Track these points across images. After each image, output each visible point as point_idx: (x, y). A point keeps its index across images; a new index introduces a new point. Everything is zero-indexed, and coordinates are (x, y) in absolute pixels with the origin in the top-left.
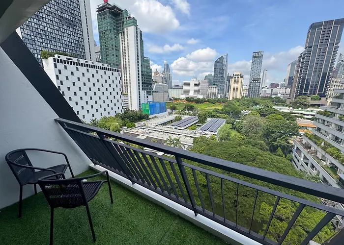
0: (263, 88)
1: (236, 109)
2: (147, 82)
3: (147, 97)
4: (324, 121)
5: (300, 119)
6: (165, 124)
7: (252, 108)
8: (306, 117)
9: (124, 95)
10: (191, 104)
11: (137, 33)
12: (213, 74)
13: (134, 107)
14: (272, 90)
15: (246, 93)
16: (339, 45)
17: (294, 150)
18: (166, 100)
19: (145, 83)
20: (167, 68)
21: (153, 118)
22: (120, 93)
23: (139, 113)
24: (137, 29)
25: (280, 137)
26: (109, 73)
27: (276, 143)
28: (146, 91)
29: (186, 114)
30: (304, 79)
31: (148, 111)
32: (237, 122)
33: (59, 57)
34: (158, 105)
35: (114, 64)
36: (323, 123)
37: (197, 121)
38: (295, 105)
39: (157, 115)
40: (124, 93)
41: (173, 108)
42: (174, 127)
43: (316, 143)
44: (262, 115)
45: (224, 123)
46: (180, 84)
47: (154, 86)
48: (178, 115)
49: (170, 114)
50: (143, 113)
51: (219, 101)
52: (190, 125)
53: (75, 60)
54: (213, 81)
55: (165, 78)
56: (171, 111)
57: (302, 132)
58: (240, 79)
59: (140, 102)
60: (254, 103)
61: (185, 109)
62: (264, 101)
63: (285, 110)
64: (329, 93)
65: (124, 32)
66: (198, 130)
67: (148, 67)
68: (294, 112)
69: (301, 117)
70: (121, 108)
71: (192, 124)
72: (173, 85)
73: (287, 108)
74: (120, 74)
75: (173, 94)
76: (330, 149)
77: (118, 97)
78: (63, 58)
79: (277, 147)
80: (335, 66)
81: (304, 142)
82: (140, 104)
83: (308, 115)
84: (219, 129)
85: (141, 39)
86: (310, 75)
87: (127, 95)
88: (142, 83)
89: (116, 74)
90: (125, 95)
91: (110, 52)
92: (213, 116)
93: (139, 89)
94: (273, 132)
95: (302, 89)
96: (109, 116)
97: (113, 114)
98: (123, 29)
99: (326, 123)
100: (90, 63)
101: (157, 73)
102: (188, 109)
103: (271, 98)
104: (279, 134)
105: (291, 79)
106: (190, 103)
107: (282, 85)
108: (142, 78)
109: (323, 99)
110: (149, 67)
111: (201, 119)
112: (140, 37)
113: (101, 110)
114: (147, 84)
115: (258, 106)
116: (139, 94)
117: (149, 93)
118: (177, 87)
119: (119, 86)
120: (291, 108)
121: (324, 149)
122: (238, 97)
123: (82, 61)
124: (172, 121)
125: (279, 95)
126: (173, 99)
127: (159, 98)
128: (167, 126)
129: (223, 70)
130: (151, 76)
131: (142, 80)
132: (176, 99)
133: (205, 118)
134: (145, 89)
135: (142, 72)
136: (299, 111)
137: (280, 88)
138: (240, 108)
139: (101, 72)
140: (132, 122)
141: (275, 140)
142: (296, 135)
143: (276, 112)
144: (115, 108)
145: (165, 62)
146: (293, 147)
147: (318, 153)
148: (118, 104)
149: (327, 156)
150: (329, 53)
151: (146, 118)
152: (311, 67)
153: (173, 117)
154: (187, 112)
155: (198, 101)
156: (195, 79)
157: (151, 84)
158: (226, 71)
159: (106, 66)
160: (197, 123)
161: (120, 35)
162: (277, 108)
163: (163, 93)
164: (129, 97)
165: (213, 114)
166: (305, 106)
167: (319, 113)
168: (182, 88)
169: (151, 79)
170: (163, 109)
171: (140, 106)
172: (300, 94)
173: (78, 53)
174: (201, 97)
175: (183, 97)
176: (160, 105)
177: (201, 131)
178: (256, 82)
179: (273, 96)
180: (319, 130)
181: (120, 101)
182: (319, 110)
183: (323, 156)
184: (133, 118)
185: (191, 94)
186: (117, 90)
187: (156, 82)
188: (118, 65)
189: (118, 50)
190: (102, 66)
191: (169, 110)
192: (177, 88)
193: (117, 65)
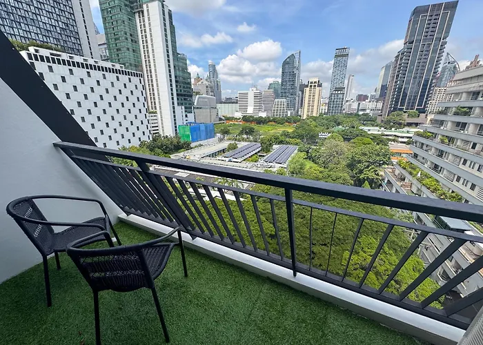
0: (347, 101)
1: (311, 130)
2: (184, 93)
3: (186, 116)
4: (423, 144)
5: (393, 143)
6: (214, 155)
7: (333, 129)
8: (400, 140)
9: (150, 113)
10: (250, 126)
11: (164, 14)
12: (280, 81)
13: (167, 131)
14: (359, 103)
15: (324, 108)
16: (447, 40)
17: (384, 184)
18: (214, 120)
19: (182, 95)
20: (213, 71)
21: (196, 147)
22: (144, 111)
23: (175, 141)
24: (163, 7)
25: (368, 167)
26: (124, 78)
27: (362, 176)
28: (183, 107)
29: (243, 140)
30: (400, 89)
31: (188, 136)
32: (313, 149)
33: (37, 51)
34: (203, 128)
35: (131, 65)
36: (422, 148)
37: (260, 149)
38: (388, 124)
39: (201, 142)
40: (151, 110)
41: (225, 132)
42: (227, 159)
43: (411, 173)
44: (345, 139)
45: (296, 151)
46: (233, 96)
47: (196, 99)
48: (233, 142)
49: (221, 140)
50: (182, 141)
51: (288, 121)
52: (250, 155)
53: (65, 56)
54: (279, 92)
55: (211, 88)
56: (222, 137)
57: (394, 160)
58: (317, 88)
59: (175, 123)
60: (335, 122)
61: (241, 133)
62: (348, 120)
63: (374, 131)
64: (429, 108)
65: (143, 12)
66: (261, 161)
67: (185, 69)
68: (386, 133)
69: (394, 140)
70: (147, 133)
71: (252, 153)
72: (223, 97)
73: (378, 128)
74: (142, 79)
75: (225, 110)
76: (427, 181)
77: (141, 117)
78: (45, 52)
79: (364, 180)
80: (440, 70)
81: (397, 172)
82: (176, 127)
83: (403, 137)
84: (290, 159)
85: (171, 23)
86: (408, 83)
87: (156, 113)
88: (177, 95)
89: (135, 80)
90: (153, 113)
91: (123, 44)
92: (281, 142)
93: (173, 103)
94: (360, 162)
95: (397, 102)
96: (131, 145)
97: (136, 143)
98: (141, 6)
99: (424, 147)
100: (91, 62)
101: (198, 79)
102: (247, 133)
103: (357, 115)
104: (367, 164)
105: (384, 88)
106: (248, 124)
107: (372, 96)
108: (177, 86)
109: (422, 115)
110: (187, 69)
111: (265, 146)
112: (169, 20)
113: (116, 137)
114: (185, 95)
115: (340, 127)
116: (174, 112)
117: (188, 109)
118: (229, 101)
119: (142, 99)
120: (383, 128)
121: (420, 180)
122: (314, 115)
123: (77, 59)
124: (223, 151)
125: (368, 111)
126: (223, 118)
127: (203, 117)
128: (218, 158)
129: (294, 75)
130: (190, 84)
131: (177, 90)
132: (228, 119)
133: (271, 145)
134: (182, 104)
135: (176, 77)
136: (393, 132)
137: (370, 102)
138: (318, 129)
139: (111, 77)
140: (166, 153)
141: (361, 172)
142: (388, 164)
143: (363, 134)
144: (139, 134)
145: (210, 62)
146: (383, 180)
147: (413, 186)
148: (143, 128)
149: (424, 189)
150: (435, 51)
151: (187, 146)
152: (411, 72)
153: (225, 145)
154: (245, 136)
155: (260, 121)
156: (255, 89)
157: (191, 96)
158: (299, 77)
159: (118, 67)
160: (259, 152)
161: (137, 15)
162: (366, 128)
163: (209, 110)
164: (159, 116)
165: (281, 138)
166: (400, 125)
167: (418, 134)
168: (237, 103)
169: (190, 88)
170: (210, 134)
171: (176, 130)
172: (395, 109)
173: (70, 45)
174: (264, 115)
175: (239, 115)
176: (206, 127)
177: (266, 164)
178: (339, 92)
179: (361, 113)
180: (416, 156)
181: (145, 122)
182: (417, 130)
183: (419, 190)
184: (167, 147)
185: (250, 110)
186: (139, 105)
187: (197, 93)
188: (138, 66)
189: (135, 42)
190: (111, 67)
191: (219, 135)
192: (230, 103)
193: (136, 66)
